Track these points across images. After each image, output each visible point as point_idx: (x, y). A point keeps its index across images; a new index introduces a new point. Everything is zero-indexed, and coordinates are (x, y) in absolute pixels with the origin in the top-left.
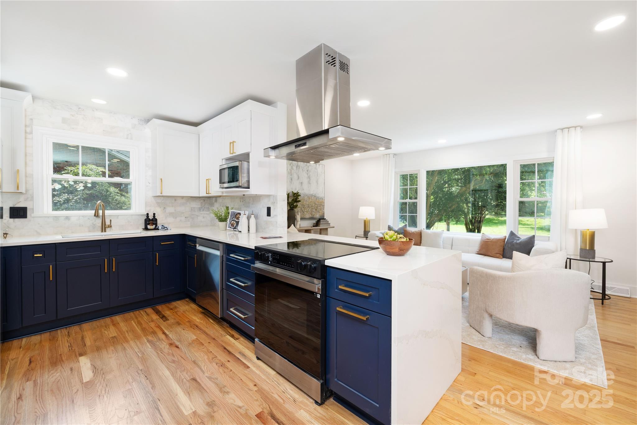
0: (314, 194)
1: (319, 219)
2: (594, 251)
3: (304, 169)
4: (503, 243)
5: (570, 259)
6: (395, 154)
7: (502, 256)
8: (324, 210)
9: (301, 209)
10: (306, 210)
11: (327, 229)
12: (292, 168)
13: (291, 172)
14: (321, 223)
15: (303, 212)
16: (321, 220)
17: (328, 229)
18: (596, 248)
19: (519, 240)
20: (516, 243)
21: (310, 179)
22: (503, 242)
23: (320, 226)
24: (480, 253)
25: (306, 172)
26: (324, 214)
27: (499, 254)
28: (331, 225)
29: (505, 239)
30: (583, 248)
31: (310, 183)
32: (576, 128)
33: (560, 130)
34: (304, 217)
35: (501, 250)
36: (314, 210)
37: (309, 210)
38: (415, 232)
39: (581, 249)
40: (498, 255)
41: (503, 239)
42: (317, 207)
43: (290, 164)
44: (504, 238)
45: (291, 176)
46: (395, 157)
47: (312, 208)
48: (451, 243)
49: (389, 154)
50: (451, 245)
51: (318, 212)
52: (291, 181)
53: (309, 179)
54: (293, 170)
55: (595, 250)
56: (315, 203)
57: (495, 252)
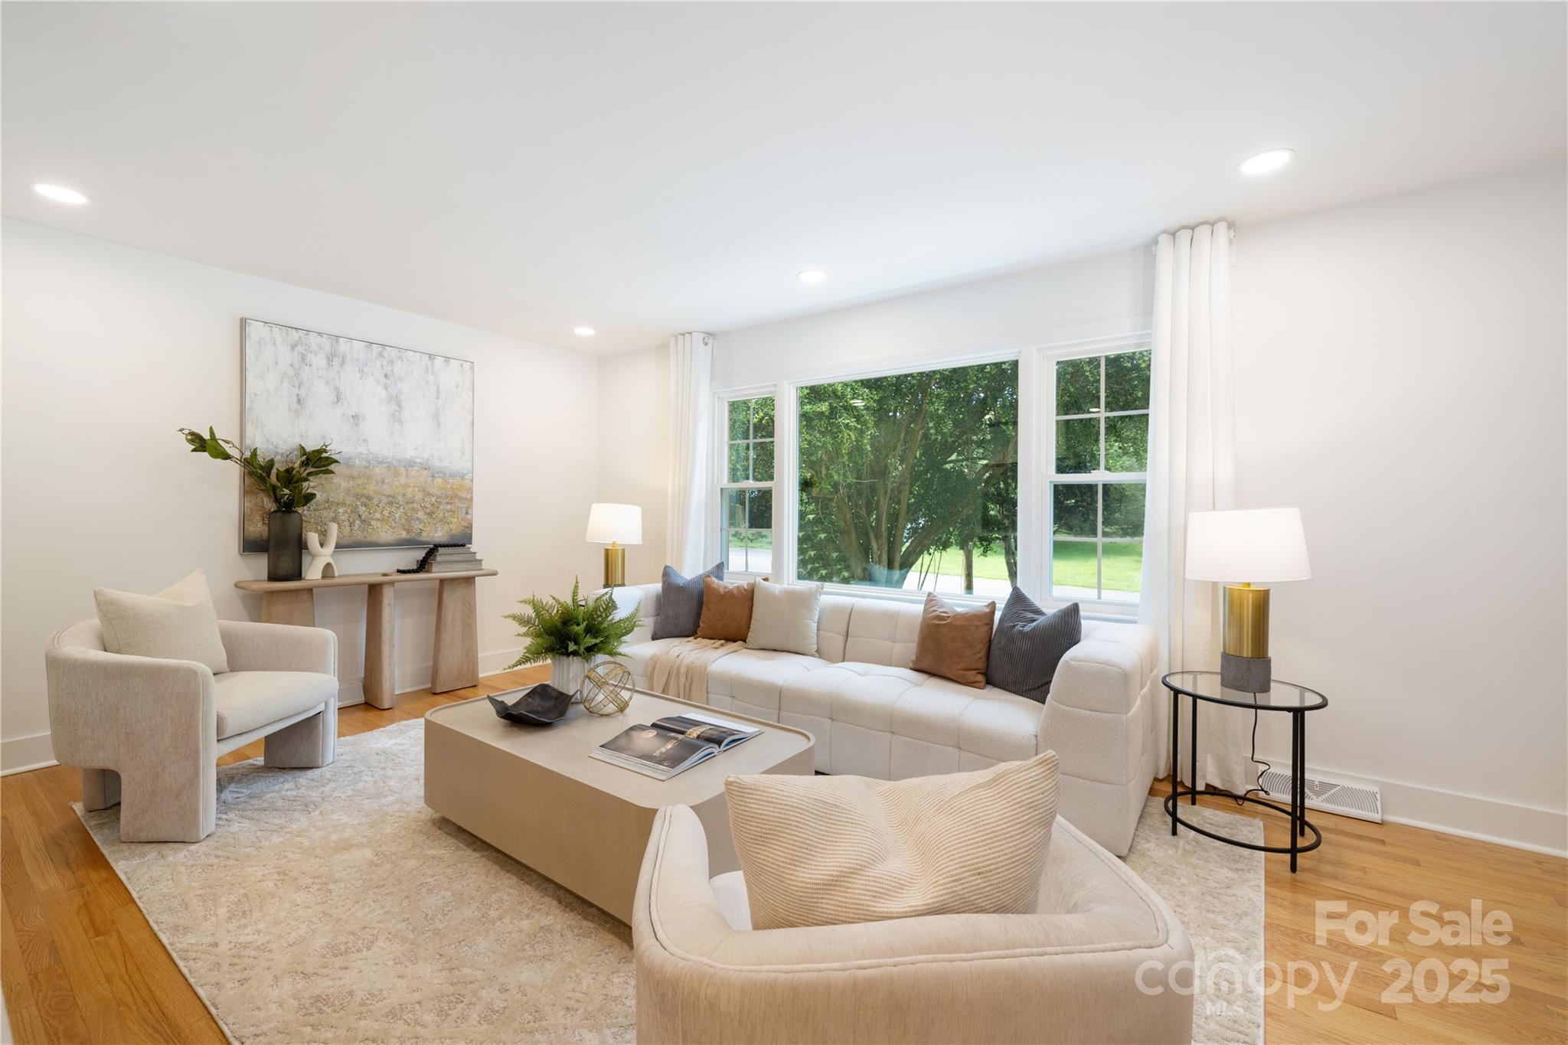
0: (418, 460)
1: (435, 545)
2: (1266, 663)
3: (366, 369)
4: (986, 628)
5: (1195, 697)
6: (710, 334)
7: (980, 678)
8: (469, 517)
9: (355, 510)
10: (378, 515)
11: (469, 581)
12: (303, 360)
13: (297, 375)
14: (439, 558)
15: (363, 521)
16: (441, 550)
17: (476, 578)
18: (1275, 649)
19: (1033, 621)
20: (1021, 632)
21: (400, 407)
22: (987, 624)
23: (434, 569)
24: (918, 667)
25: (382, 379)
26: (470, 527)
27: (974, 672)
28: (484, 565)
29: (993, 613)
30: (1232, 653)
31: (400, 421)
32: (1215, 226)
33: (1166, 235)
34: (369, 539)
35: (980, 655)
36: (421, 515)
37: (397, 516)
38: (735, 592)
39: (1226, 656)
40: (972, 675)
41: (986, 613)
42: (436, 506)
43: (293, 347)
44: (987, 610)
45: (296, 391)
46: (710, 345)
47: (413, 509)
48: (845, 629)
49: (691, 333)
50: (844, 633)
51: (441, 521)
52: (295, 405)
53: (395, 407)
54: (307, 369)
55: (1270, 661)
56: (424, 491)
57: (962, 666)
